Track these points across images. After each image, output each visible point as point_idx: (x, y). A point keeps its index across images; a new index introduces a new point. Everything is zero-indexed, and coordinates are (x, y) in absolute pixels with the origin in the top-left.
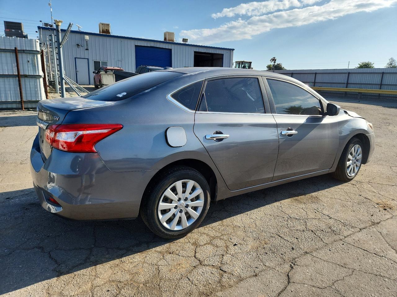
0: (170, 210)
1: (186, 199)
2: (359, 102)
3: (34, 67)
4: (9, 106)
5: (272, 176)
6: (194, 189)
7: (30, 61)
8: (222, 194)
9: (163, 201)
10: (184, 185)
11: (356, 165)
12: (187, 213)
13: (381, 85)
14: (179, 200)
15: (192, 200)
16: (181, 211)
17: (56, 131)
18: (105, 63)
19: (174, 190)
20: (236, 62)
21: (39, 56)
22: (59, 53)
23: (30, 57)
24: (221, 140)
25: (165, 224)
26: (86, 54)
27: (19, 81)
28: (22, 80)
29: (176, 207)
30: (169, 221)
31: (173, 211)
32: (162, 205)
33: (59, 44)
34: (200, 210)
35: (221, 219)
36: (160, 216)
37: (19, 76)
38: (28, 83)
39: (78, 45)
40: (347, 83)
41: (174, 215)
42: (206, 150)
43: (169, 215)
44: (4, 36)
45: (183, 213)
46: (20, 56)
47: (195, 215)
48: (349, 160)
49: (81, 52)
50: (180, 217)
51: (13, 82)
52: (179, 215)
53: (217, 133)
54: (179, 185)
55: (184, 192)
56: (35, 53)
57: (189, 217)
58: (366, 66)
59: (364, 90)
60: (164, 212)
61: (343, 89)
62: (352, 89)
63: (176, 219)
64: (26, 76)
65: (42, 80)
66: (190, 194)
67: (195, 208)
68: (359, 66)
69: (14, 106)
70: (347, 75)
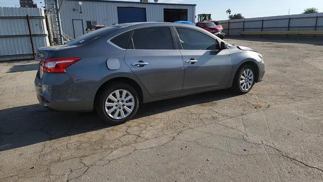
0: (113, 107)
1: (123, 101)
2: (296, 42)
3: (41, 28)
4: (25, 58)
5: (181, 89)
6: (127, 95)
7: (38, 25)
8: (147, 99)
9: (108, 102)
10: (121, 93)
11: (249, 83)
12: (124, 110)
13: (316, 26)
14: (118, 101)
15: (127, 102)
16: (120, 108)
17: (45, 62)
18: (95, 23)
19: (114, 95)
20: (199, 15)
21: (44, 20)
22: (58, 17)
23: (37, 21)
24: (143, 65)
25: (110, 115)
26: (81, 16)
27: (31, 39)
28: (33, 38)
29: (116, 106)
30: (113, 113)
31: (115, 108)
32: (107, 104)
33: (58, 10)
34: (132, 108)
35: (149, 115)
36: (107, 110)
37: (30, 36)
38: (37, 40)
39: (74, 10)
40: (289, 27)
41: (116, 110)
42: (134, 73)
43: (112, 110)
44: (20, 6)
45: (122, 109)
46: (30, 20)
47: (130, 111)
48: (242, 79)
49: (76, 15)
50: (119, 112)
51: (26, 40)
52: (118, 110)
53: (140, 62)
54: (117, 92)
55: (121, 97)
56: (41, 18)
57: (125, 112)
58: (311, 11)
59: (302, 32)
60: (109, 108)
61: (285, 32)
62: (292, 32)
63: (117, 113)
64: (35, 35)
65: (47, 38)
66: (125, 98)
67: (130, 107)
68: (304, 12)
69: (29, 57)
70: (288, 20)
